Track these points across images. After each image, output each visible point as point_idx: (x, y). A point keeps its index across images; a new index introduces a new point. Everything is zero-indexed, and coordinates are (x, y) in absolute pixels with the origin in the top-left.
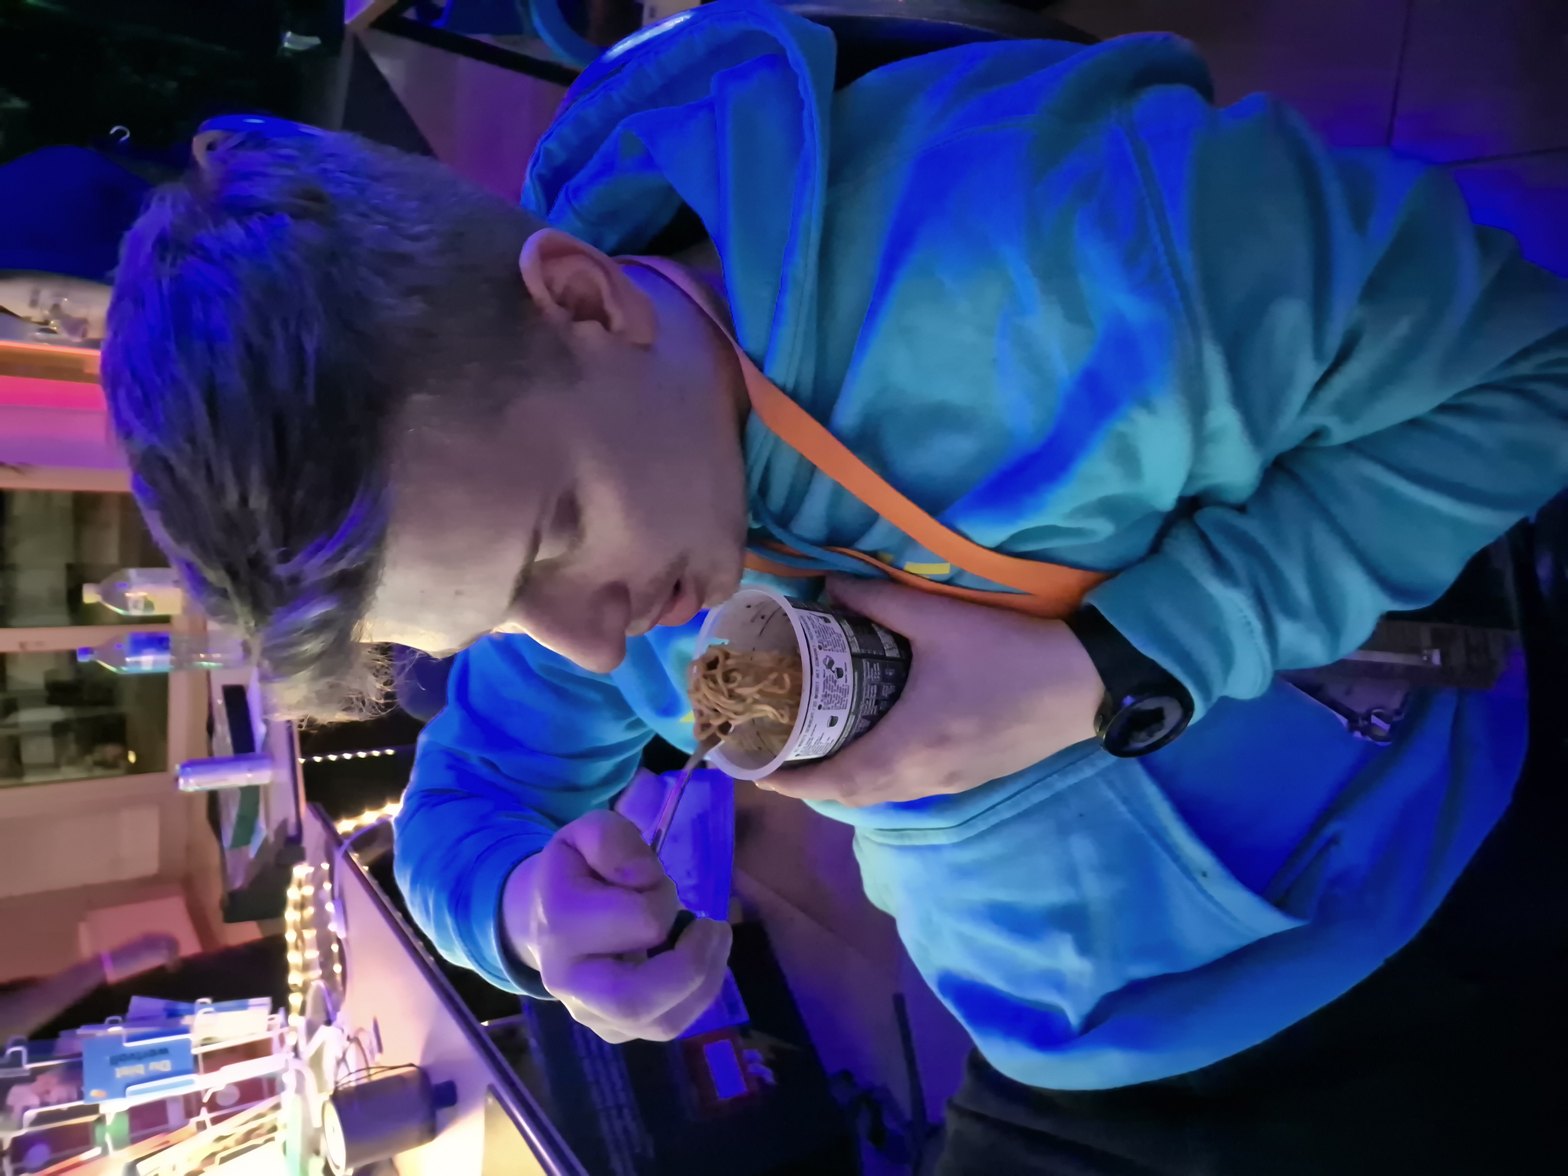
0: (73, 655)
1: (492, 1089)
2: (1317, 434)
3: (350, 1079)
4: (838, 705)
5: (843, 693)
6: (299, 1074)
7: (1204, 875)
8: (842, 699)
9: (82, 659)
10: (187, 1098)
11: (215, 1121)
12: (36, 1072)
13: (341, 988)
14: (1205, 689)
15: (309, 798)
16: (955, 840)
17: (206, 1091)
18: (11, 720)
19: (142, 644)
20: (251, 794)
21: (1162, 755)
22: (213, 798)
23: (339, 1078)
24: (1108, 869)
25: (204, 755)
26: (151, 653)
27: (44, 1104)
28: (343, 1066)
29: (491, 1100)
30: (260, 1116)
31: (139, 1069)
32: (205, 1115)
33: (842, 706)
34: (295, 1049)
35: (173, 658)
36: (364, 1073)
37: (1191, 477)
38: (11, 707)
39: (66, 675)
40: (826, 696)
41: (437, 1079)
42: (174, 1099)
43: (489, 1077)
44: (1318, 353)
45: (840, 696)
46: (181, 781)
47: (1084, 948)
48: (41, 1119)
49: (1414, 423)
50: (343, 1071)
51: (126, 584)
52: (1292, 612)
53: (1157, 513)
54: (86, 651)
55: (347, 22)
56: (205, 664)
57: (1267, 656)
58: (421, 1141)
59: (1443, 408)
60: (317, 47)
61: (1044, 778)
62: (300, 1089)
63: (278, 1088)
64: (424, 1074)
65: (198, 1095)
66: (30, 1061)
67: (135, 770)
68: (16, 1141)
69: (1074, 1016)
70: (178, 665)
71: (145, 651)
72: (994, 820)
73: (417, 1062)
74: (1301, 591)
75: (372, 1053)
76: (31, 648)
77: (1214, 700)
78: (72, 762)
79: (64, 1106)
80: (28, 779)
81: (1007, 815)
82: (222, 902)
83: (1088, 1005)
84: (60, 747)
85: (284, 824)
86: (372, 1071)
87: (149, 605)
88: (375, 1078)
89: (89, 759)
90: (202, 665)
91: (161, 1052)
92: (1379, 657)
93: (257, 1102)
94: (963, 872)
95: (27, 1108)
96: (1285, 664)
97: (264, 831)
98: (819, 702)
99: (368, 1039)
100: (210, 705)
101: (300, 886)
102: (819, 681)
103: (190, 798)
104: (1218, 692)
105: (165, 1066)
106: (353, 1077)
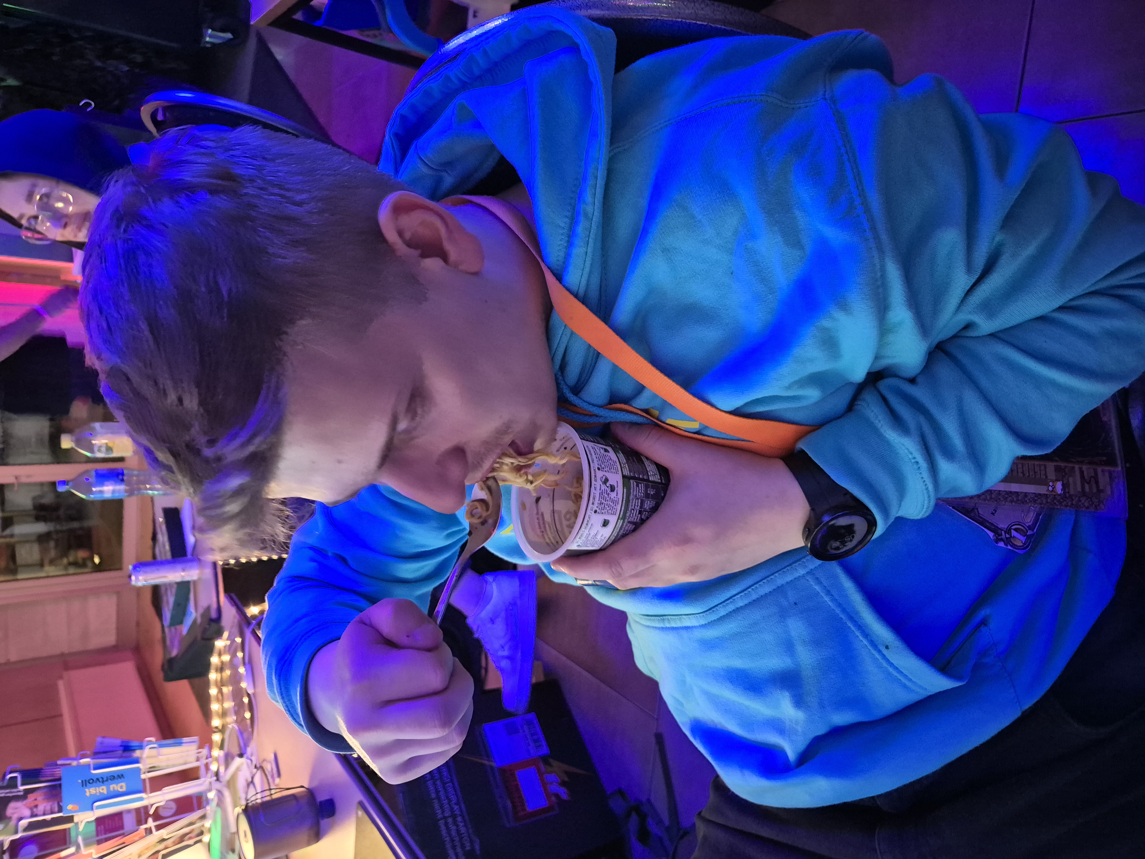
0: (53, 484)
1: (361, 804)
2: (969, 326)
3: (256, 797)
4: (610, 511)
5: (614, 503)
6: (220, 793)
7: (887, 647)
8: (613, 507)
9: (61, 489)
10: (138, 810)
11: (159, 828)
12: (27, 792)
13: (250, 730)
14: (885, 510)
15: (226, 591)
16: (703, 622)
17: (152, 805)
18: (8, 532)
19: (104, 477)
20: (184, 587)
21: (854, 559)
22: (156, 591)
23: (249, 797)
24: (816, 643)
25: (149, 558)
26: (112, 484)
27: (33, 815)
28: (251, 786)
29: (360, 813)
30: (191, 824)
31: (103, 789)
32: (151, 823)
33: (612, 513)
34: (217, 774)
35: (127, 488)
36: (267, 793)
37: (877, 357)
38: (8, 522)
39: (48, 499)
40: (601, 503)
41: (321, 797)
42: (129, 811)
43: (358, 796)
44: (969, 267)
45: (611, 505)
46: (133, 578)
47: (799, 702)
48: (31, 826)
49: (1042, 319)
50: (252, 792)
51: (92, 434)
52: (949, 454)
53: (851, 383)
54: (64, 483)
55: (252, 23)
56: (150, 492)
57: (931, 487)
58: (309, 843)
59: (1062, 308)
60: (230, 40)
61: (768, 577)
62: (220, 803)
63: (204, 803)
64: (311, 793)
65: (146, 808)
66: (23, 784)
67: (98, 569)
68: (13, 842)
69: (791, 754)
70: (131, 493)
71: (106, 483)
72: (731, 607)
73: (306, 786)
74: (957, 441)
75: (273, 777)
76: (24, 480)
77: (892, 520)
78: (52, 562)
79: (48, 817)
80: (19, 577)
81: (741, 604)
82: (163, 666)
83: (802, 744)
84: (44, 551)
85: (208, 609)
86: (273, 792)
87: (109, 449)
88: (275, 796)
89: (65, 561)
90: (147, 493)
91: (119, 777)
92: (1015, 487)
93: (189, 813)
94: (709, 645)
95: (21, 819)
96: (944, 493)
97: (193, 615)
98: (595, 508)
99: (269, 767)
100: (154, 521)
101: (220, 655)
102: (596, 493)
103: (139, 590)
104: (895, 513)
105: (121, 787)
106: (259, 796)
